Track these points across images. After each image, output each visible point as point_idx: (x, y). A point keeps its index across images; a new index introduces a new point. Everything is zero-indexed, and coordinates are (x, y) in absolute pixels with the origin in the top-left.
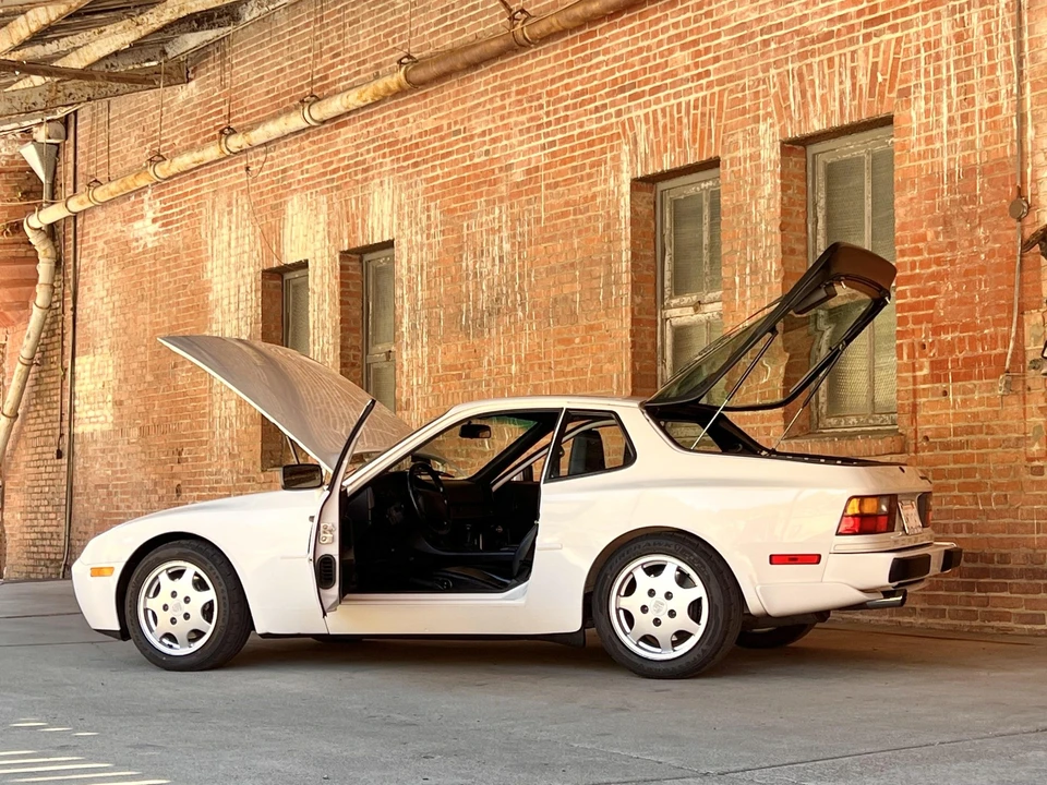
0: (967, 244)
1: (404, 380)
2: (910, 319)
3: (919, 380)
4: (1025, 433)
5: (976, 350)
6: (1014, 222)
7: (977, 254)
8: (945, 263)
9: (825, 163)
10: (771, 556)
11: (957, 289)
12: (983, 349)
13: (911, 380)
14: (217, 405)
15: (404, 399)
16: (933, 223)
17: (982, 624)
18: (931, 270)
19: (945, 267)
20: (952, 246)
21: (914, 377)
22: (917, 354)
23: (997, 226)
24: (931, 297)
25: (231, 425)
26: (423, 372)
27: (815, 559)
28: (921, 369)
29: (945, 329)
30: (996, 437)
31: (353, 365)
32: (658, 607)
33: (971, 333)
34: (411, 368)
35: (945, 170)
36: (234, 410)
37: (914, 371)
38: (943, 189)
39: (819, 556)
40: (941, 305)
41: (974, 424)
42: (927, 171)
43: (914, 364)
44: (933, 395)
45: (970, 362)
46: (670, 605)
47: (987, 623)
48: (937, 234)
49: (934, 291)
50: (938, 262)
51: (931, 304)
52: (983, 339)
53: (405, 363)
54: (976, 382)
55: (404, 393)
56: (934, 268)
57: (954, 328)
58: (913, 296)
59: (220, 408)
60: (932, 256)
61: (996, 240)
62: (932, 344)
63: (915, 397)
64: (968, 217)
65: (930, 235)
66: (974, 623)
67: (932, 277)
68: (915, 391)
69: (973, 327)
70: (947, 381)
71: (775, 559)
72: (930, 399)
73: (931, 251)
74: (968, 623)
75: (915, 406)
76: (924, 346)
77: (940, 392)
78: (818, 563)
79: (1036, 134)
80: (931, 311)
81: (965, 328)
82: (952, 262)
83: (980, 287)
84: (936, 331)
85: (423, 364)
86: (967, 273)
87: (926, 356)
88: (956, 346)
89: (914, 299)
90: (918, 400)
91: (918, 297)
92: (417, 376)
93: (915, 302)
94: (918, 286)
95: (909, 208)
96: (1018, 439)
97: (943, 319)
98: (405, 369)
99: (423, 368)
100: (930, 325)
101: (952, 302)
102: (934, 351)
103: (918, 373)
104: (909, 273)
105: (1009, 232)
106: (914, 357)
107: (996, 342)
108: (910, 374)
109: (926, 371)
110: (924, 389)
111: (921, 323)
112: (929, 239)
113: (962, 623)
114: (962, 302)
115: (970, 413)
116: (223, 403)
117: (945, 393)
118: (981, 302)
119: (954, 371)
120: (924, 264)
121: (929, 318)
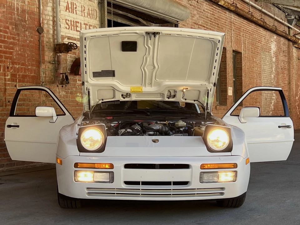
0: (23, 36)
2: (4, 56)
3: (7, 80)
4: (40, 102)
5: (26, 73)
6: (37, 34)
7: (26, 41)
8: (16, 40)
11: (20, 50)
12: (28, 73)
13: (4, 79)
16: (11, 24)
17: (27, 165)
18: (11, 40)
19: (16, 41)
20: (18, 35)
21: (5, 79)
22: (6, 70)
23: (32, 33)
24: (11, 51)
28: (8, 76)
29: (16, 63)
30: (32, 103)
33: (24, 67)
35: (16, 7)
37: (5, 76)
38: (15, 13)
40: (15, 54)
41: (25, 98)
42: (9, 4)
43: (5, 74)
44: (12, 86)
45: (24, 77)
48: (13, 28)
49: (12, 48)
50: (14, 38)
51: (11, 53)
52: (28, 69)
54: (26, 84)
56: (12, 40)
57: (19, 64)
58: (4, 48)
60: (11, 36)
61: (32, 37)
62: (12, 68)
63: (5, 86)
64: (23, 26)
65: (10, 28)
66: (24, 166)
67: (11, 43)
68: (5, 84)
69: (26, 65)
70: (16, 82)
72: (11, 87)
73: (11, 34)
74: (22, 166)
75: (5, 89)
76: (8, 68)
77: (14, 85)
80: (11, 56)
81: (23, 64)
82: (18, 40)
83: (27, 52)
84: (13, 63)
86: (23, 46)
87: (9, 72)
88: (20, 70)
89: (5, 50)
90: (7, 87)
91: (7, 49)
93: (5, 51)
94: (6, 45)
95: (3, 15)
96: (38, 104)
97: (15, 59)
100: (11, 60)
101: (18, 54)
102: (12, 70)
103: (6, 77)
104: (3, 39)
105: (36, 36)
106: (5, 71)
107: (32, 71)
108: (3, 77)
109: (9, 77)
110: (9, 84)
111: (7, 59)
112: (10, 29)
113: (20, 166)
114: (21, 55)
115: (24, 94)
117: (15, 86)
118: (27, 57)
119: (19, 79)
120: (8, 38)
121: (11, 58)
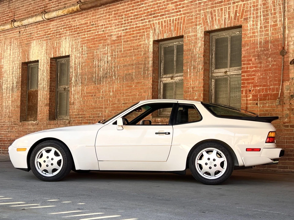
0: (265, 62)
1: (72, 96)
2: (246, 83)
3: (248, 100)
4: (283, 116)
5: (267, 92)
6: (281, 56)
7: (268, 66)
8: (258, 67)
9: (215, 38)
10: (247, 149)
11: (262, 75)
12: (270, 92)
13: (246, 100)
14: (4, 102)
15: (72, 102)
16: (254, 56)
17: (267, 169)
18: (253, 69)
19: (258, 69)
20: (260, 63)
21: (247, 99)
22: (248, 93)
23: (275, 57)
24: (253, 77)
25: (9, 108)
26: (79, 94)
27: (259, 150)
28: (249, 97)
29: (258, 86)
31: (53, 91)
32: (211, 163)
33: (266, 87)
34: (75, 93)
35: (259, 41)
36: (10, 104)
37: (247, 98)
38: (258, 47)
39: (260, 149)
40: (256, 79)
41: (266, 113)
42: (253, 41)
43: (247, 96)
44: (253, 104)
45: (265, 96)
46: (215, 163)
47: (269, 169)
48: (255, 59)
49: (254, 75)
50: (256, 67)
51: (253, 79)
52: (270, 89)
53: (73, 91)
54: (267, 101)
55: (72, 100)
56: (254, 69)
57: (260, 86)
58: (247, 76)
59: (5, 103)
60: (254, 65)
61: (275, 61)
62: (253, 90)
63: (247, 105)
64: (266, 55)
65: (253, 59)
66: (264, 169)
67: (253, 71)
69: (267, 86)
70: (257, 100)
71: (248, 150)
72: (252, 105)
73: (253, 64)
74: (262, 168)
76: (250, 91)
77: (255, 104)
78: (260, 151)
79: (289, 32)
80: (253, 81)
81: (264, 86)
82: (260, 67)
83: (269, 74)
84: (254, 86)
85: (79, 91)
86: (265, 70)
87: (251, 93)
88: (261, 91)
89: (247, 77)
90: (248, 106)
91: (249, 77)
92: (77, 95)
93: (248, 78)
94: (249, 74)
95: (246, 52)
96: (281, 117)
97: (257, 83)
98: (73, 93)
99: (79, 93)
100: (252, 85)
101: (260, 78)
102: (254, 92)
103: (248, 98)
104: (246, 70)
105: (279, 59)
107: (274, 90)
108: (246, 98)
109: (251, 98)
110: (250, 103)
111: (250, 84)
112: (253, 61)
113: (261, 168)
114: (263, 78)
115: (265, 110)
116: (6, 101)
117: (257, 104)
118: (269, 78)
119: (260, 98)
120: (250, 68)
121: (252, 83)
